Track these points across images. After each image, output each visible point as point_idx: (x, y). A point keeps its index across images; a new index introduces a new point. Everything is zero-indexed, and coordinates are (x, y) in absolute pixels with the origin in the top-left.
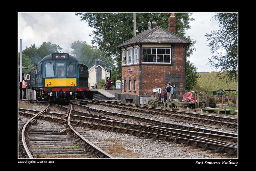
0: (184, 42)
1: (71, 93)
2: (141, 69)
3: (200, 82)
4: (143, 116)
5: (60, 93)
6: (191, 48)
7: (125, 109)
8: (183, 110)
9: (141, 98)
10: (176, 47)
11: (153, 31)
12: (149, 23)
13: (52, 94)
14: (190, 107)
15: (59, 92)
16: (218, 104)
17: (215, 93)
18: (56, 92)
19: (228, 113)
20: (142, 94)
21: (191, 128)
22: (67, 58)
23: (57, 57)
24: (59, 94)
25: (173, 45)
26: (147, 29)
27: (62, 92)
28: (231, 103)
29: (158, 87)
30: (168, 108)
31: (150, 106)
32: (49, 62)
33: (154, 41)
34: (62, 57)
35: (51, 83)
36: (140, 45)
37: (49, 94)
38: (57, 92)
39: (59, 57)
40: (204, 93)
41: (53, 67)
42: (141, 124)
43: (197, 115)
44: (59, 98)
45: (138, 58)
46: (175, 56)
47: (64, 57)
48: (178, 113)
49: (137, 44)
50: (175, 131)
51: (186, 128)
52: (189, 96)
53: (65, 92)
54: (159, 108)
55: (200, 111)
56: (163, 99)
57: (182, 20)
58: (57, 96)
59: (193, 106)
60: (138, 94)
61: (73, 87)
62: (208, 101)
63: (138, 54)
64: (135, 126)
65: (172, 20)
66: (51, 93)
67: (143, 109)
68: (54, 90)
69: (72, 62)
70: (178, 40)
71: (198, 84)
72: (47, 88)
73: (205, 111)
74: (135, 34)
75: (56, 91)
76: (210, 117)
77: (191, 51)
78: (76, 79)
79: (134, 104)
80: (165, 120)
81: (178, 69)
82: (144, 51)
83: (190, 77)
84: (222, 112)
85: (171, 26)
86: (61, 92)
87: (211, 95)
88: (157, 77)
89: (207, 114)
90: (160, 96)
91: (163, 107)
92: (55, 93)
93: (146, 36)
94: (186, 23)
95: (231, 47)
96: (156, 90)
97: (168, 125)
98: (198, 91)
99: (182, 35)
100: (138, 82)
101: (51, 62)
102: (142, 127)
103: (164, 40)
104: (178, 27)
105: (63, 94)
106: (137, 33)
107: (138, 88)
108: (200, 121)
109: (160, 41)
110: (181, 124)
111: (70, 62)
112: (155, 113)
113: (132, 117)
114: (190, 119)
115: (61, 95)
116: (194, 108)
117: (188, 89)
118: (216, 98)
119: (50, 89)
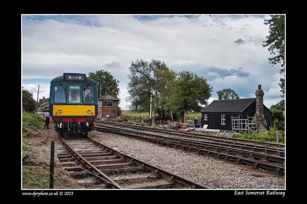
0: (117, 100)
1: (87, 124)
2: (102, 108)
3: (122, 113)
4: (103, 125)
5: (73, 125)
6: (119, 102)
7: (97, 122)
8: (116, 123)
9: (102, 118)
10: (114, 101)
11: (107, 96)
12: (105, 93)
13: (62, 126)
14: (119, 122)
15: (71, 123)
16: (128, 121)
17: (127, 117)
18: (68, 123)
19: (131, 123)
20: (102, 117)
21: (119, 129)
22: (83, 80)
23: (70, 77)
24: (71, 125)
25: (113, 101)
26: (105, 95)
27: (76, 123)
28: (132, 120)
29: (108, 115)
30: (112, 122)
31: (105, 121)
32: (59, 84)
33: (107, 99)
34: (77, 78)
35: (61, 111)
36: (102, 100)
37: (58, 126)
38: (70, 123)
39: (73, 78)
40: (124, 117)
41: (65, 90)
42: (102, 127)
43: (121, 124)
44: (72, 130)
45: (101, 105)
46: (114, 104)
47: (80, 78)
48: (115, 123)
49: (101, 100)
50: (114, 130)
51: (117, 129)
52: (119, 118)
53: (79, 123)
54: (108, 122)
55: (122, 123)
56: (110, 119)
57: (117, 92)
58: (69, 128)
59: (120, 121)
60: (101, 117)
61: (90, 116)
62: (125, 120)
63: (101, 103)
64: (100, 128)
65: (113, 92)
66: (61, 124)
67: (103, 122)
68: (65, 120)
69: (90, 85)
70: (115, 99)
71: (122, 114)
72: (55, 118)
73: (124, 123)
74: (100, 97)
75: (68, 121)
76: (126, 125)
77: (120, 103)
78: (94, 106)
79: (100, 121)
80: (110, 126)
81: (115, 109)
82: (104, 102)
83: (119, 112)
84: (129, 123)
85: (113, 94)
86: (74, 122)
87: (126, 118)
88: (108, 111)
89: (125, 124)
90: (109, 118)
91: (110, 122)
92: (66, 124)
93: (104, 97)
94: (118, 94)
95: (132, 102)
96: (107, 116)
97: (111, 128)
98: (122, 116)
99: (117, 97)
100: (101, 113)
101: (62, 84)
102: (102, 128)
103: (110, 99)
104: (115, 95)
105: (77, 125)
106: (101, 96)
107: (101, 115)
108: (122, 126)
109: (109, 99)
110: (116, 127)
111: (87, 85)
112: (107, 124)
113: (99, 125)
114: (119, 126)
115: (74, 127)
116: (120, 122)
117: (118, 115)
118: (128, 119)
119: (59, 119)
